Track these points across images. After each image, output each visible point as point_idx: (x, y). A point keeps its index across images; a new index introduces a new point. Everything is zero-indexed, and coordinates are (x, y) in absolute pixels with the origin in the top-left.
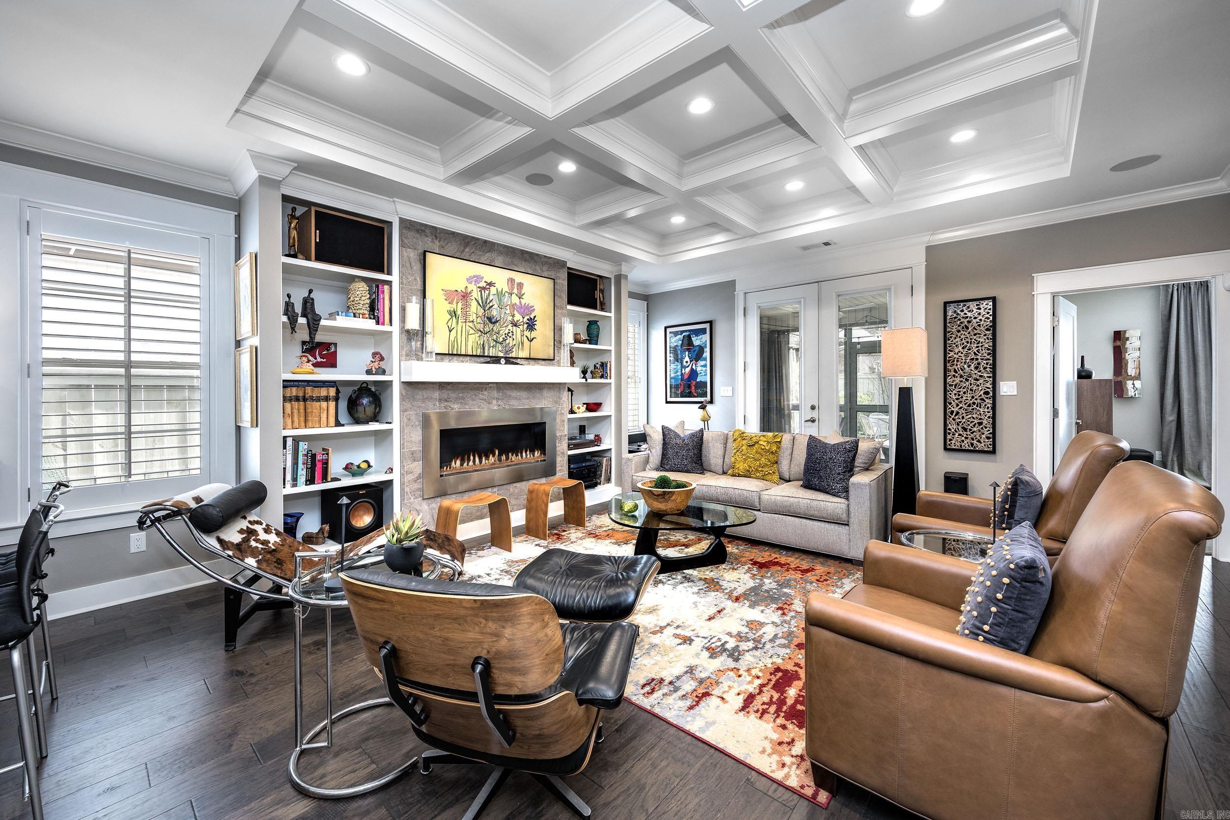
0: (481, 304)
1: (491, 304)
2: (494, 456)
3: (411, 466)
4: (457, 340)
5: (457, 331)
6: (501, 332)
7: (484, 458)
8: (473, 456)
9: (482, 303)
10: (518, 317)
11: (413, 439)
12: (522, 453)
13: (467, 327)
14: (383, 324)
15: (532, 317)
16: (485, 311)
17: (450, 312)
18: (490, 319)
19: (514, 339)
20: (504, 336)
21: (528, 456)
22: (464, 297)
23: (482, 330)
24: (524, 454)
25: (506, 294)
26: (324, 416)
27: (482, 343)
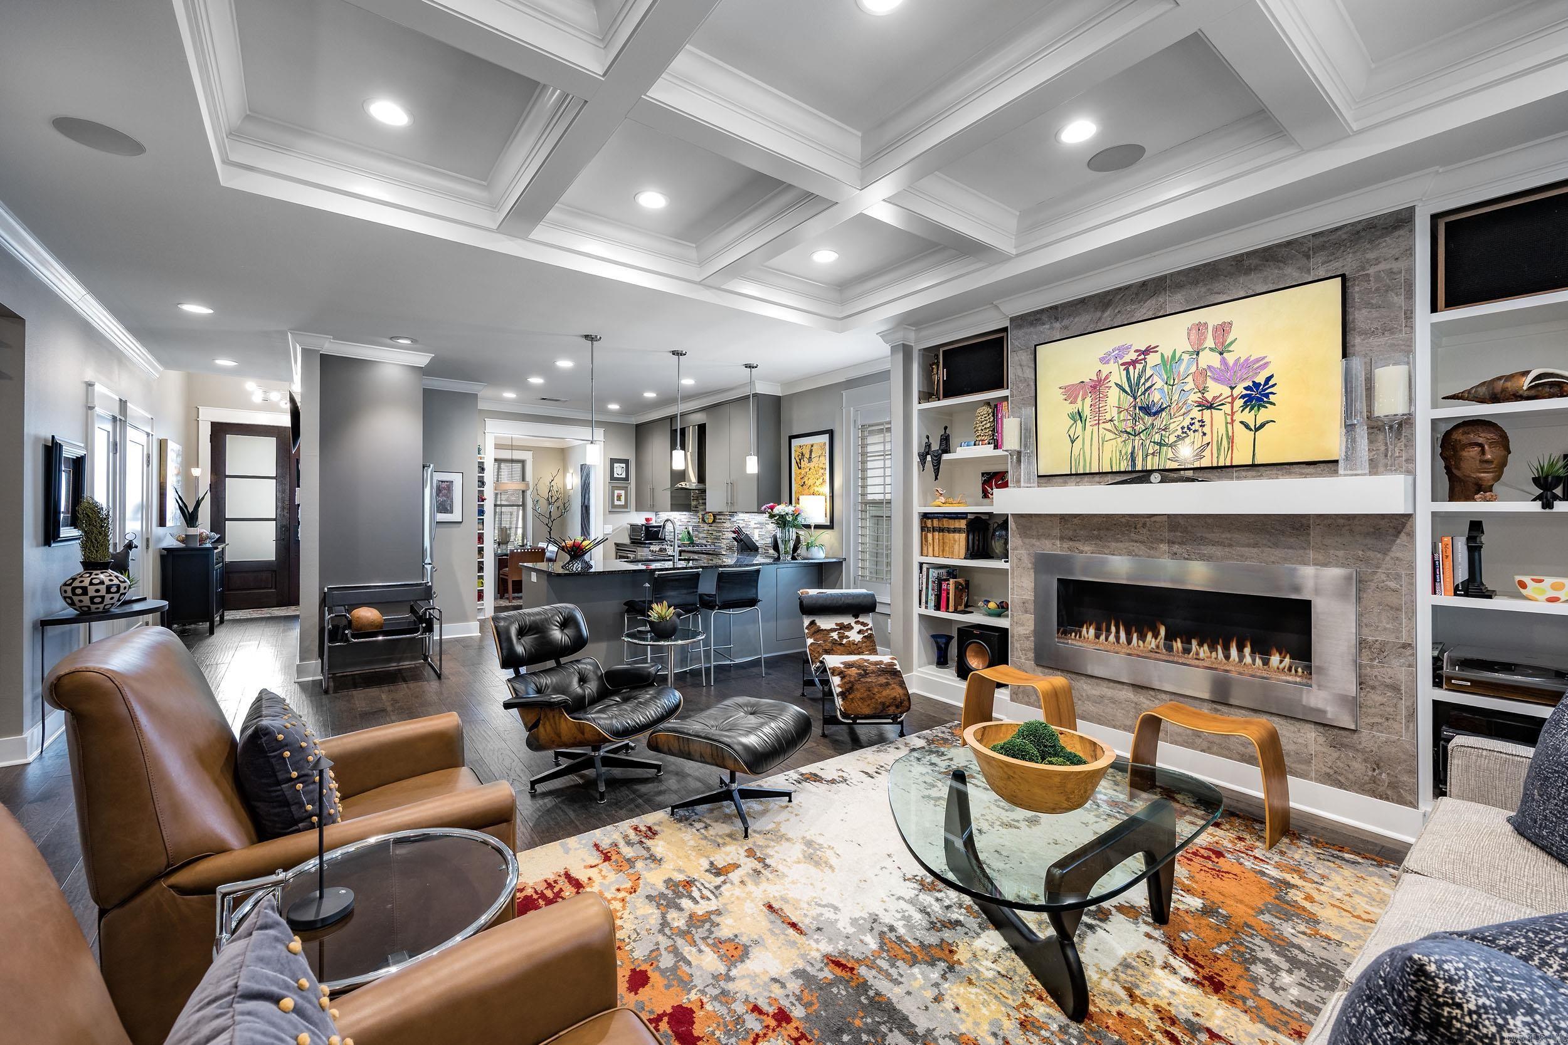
0: (1128, 389)
1: (1148, 384)
2: (1156, 636)
3: (1022, 617)
4: (1084, 453)
5: (1084, 439)
6: (1172, 427)
7: (1135, 636)
8: (1115, 626)
9: (1130, 387)
10: (1215, 389)
11: (1024, 585)
12: (1227, 649)
13: (1101, 431)
15: (1260, 379)
16: (1135, 399)
17: (1072, 417)
18: (1146, 410)
19: (1204, 434)
20: (1179, 432)
21: (1248, 659)
22: (1094, 387)
23: (1129, 430)
24: (1234, 652)
25: (1186, 357)
26: (956, 547)
27: (1130, 451)
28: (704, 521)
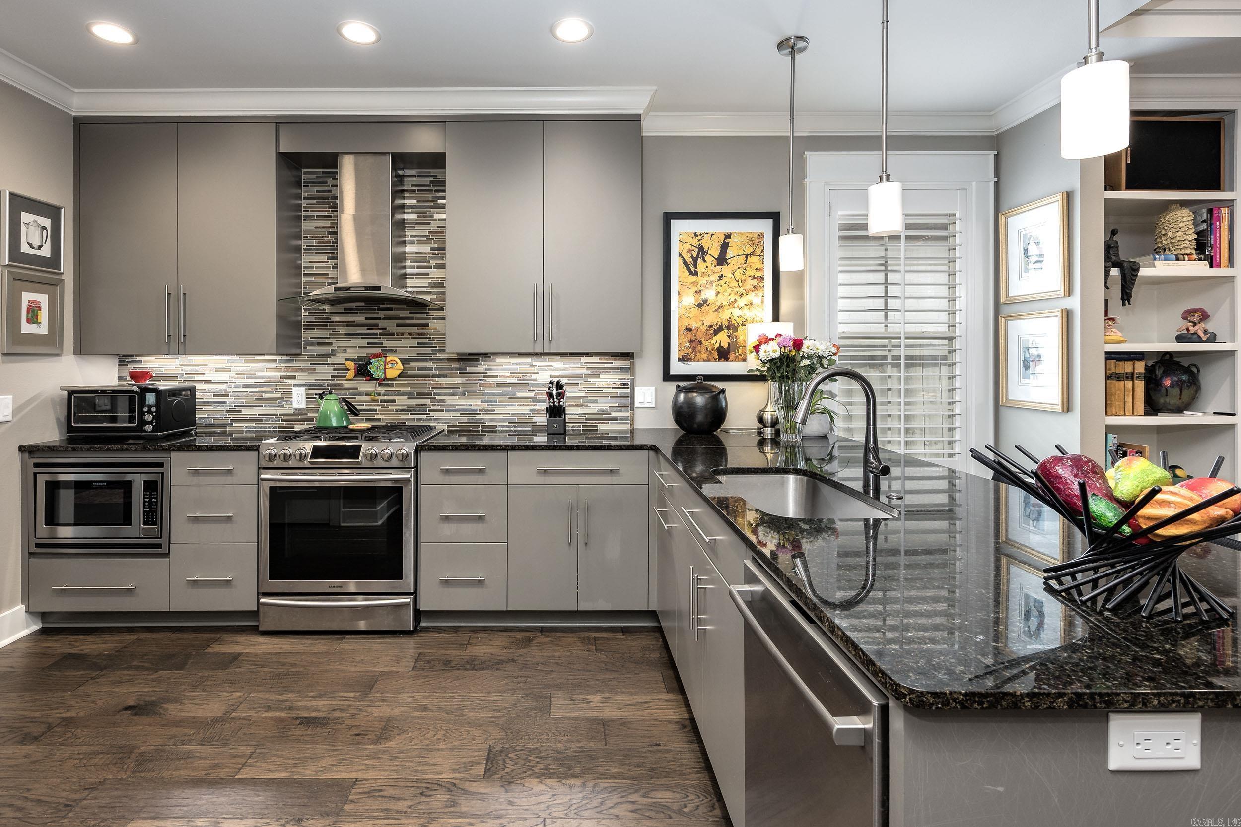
14: (1219, 266)
26: (1129, 400)
28: (362, 373)
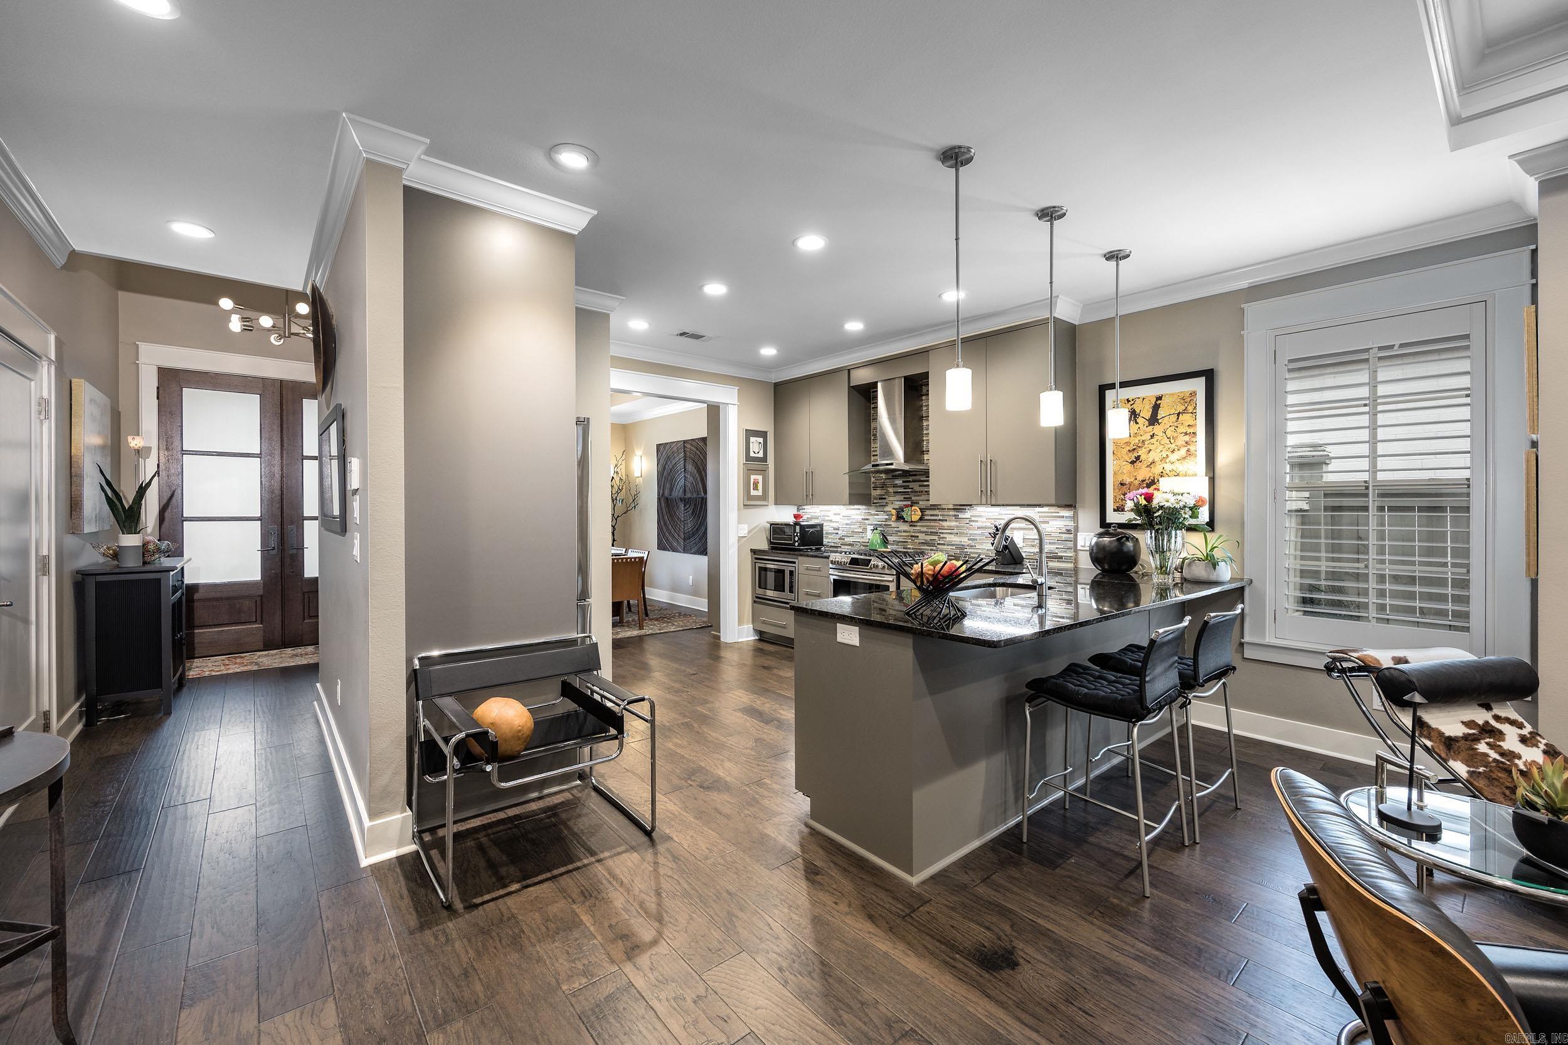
28: (900, 518)
